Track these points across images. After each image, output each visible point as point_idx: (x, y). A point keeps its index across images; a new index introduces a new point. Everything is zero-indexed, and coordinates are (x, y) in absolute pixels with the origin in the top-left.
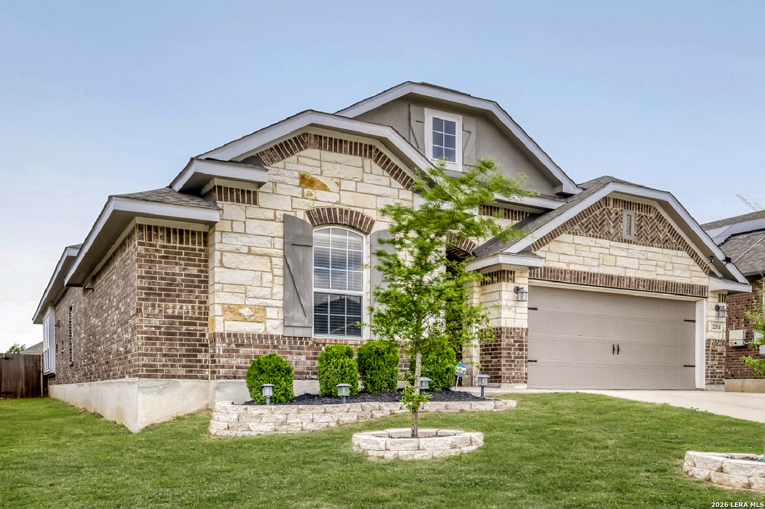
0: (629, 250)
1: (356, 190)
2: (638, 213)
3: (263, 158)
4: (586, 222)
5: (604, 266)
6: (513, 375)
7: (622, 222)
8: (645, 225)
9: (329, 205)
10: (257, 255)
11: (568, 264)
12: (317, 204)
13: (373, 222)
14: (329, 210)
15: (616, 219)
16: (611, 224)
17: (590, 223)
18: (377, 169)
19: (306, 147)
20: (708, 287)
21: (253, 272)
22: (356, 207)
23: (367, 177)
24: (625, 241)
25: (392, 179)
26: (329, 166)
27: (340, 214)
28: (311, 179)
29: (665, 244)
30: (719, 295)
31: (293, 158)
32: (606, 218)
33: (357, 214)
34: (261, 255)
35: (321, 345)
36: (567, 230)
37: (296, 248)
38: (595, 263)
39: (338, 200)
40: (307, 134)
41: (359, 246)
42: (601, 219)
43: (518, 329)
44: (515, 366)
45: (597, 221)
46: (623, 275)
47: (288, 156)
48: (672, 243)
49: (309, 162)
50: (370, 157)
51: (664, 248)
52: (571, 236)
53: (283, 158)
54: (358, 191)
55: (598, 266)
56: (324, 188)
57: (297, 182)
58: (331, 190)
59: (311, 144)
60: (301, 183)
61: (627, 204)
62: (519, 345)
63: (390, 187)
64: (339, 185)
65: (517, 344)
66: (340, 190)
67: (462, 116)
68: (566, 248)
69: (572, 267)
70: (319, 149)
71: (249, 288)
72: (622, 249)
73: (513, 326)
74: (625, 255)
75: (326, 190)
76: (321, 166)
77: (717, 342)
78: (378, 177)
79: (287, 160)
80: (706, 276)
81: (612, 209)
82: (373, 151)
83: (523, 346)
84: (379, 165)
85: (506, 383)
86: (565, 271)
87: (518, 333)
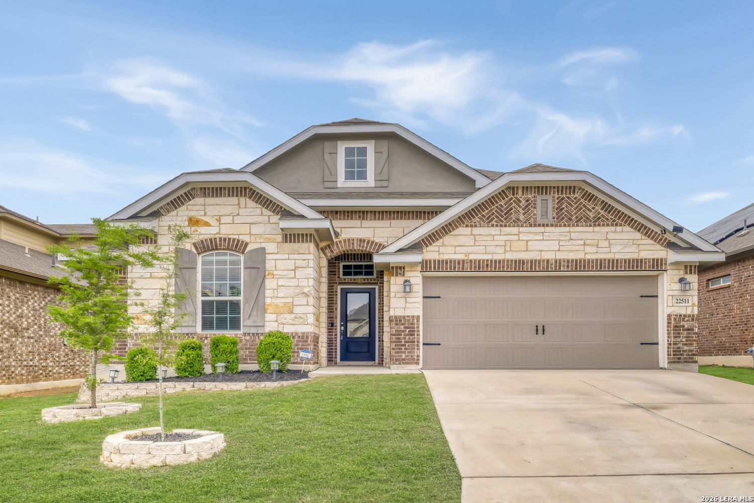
0: (545, 234)
1: (233, 222)
2: (556, 196)
3: (162, 211)
4: (487, 214)
5: (512, 252)
6: (403, 357)
7: (535, 208)
8: (567, 206)
9: (211, 236)
10: (157, 278)
11: (467, 254)
12: (201, 237)
13: (247, 244)
14: (211, 240)
15: (527, 206)
16: (521, 210)
17: (493, 214)
18: (251, 203)
19: (193, 198)
20: (666, 260)
21: (154, 290)
22: (233, 234)
23: (242, 211)
24: (539, 225)
25: (264, 209)
26: (211, 208)
27: (219, 241)
28: (196, 220)
29: (597, 221)
30: (686, 267)
31: (184, 208)
32: (514, 207)
33: (234, 240)
34: (159, 278)
35: (204, 339)
36: (464, 223)
37: (183, 271)
38: (501, 250)
39: (218, 231)
40: (194, 188)
41: (237, 263)
42: (506, 209)
43: (408, 317)
44: (406, 349)
45: (502, 211)
46: (538, 258)
47: (180, 206)
48: (607, 219)
49: (196, 208)
50: (245, 196)
51: (595, 225)
52: (469, 229)
53: (176, 208)
54: (235, 222)
55: (505, 253)
56: (207, 224)
57: (187, 223)
58: (212, 225)
59: (198, 195)
60: (189, 224)
61: (542, 189)
62: (409, 331)
63: (262, 215)
64: (219, 220)
65: (407, 330)
66: (220, 224)
67: (374, 141)
68: (461, 240)
69: (472, 257)
70: (204, 197)
71: (150, 301)
72: (536, 233)
73: (403, 314)
74: (541, 238)
75: (208, 226)
76: (205, 209)
77: (681, 317)
78: (252, 210)
79: (179, 209)
80: (663, 248)
81: (521, 197)
82: (247, 191)
83: (414, 331)
84: (253, 200)
85: (395, 364)
86: (463, 261)
87: (408, 320)
